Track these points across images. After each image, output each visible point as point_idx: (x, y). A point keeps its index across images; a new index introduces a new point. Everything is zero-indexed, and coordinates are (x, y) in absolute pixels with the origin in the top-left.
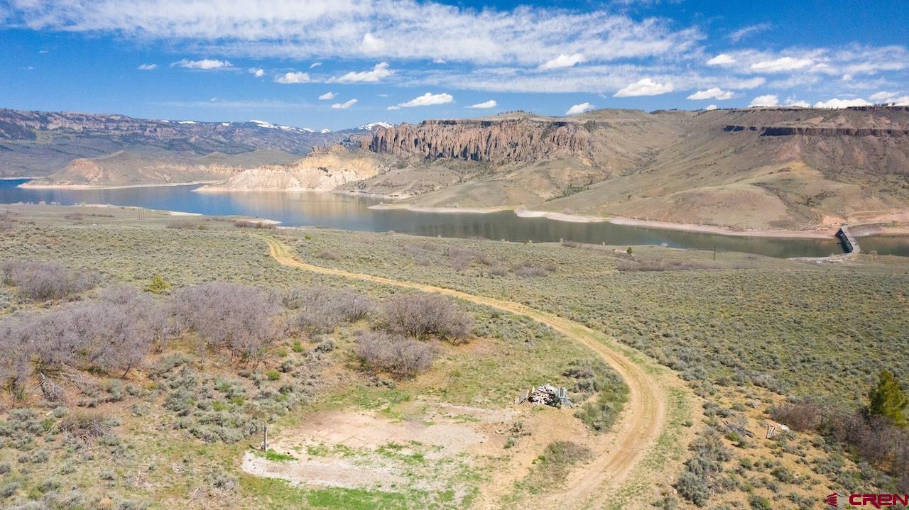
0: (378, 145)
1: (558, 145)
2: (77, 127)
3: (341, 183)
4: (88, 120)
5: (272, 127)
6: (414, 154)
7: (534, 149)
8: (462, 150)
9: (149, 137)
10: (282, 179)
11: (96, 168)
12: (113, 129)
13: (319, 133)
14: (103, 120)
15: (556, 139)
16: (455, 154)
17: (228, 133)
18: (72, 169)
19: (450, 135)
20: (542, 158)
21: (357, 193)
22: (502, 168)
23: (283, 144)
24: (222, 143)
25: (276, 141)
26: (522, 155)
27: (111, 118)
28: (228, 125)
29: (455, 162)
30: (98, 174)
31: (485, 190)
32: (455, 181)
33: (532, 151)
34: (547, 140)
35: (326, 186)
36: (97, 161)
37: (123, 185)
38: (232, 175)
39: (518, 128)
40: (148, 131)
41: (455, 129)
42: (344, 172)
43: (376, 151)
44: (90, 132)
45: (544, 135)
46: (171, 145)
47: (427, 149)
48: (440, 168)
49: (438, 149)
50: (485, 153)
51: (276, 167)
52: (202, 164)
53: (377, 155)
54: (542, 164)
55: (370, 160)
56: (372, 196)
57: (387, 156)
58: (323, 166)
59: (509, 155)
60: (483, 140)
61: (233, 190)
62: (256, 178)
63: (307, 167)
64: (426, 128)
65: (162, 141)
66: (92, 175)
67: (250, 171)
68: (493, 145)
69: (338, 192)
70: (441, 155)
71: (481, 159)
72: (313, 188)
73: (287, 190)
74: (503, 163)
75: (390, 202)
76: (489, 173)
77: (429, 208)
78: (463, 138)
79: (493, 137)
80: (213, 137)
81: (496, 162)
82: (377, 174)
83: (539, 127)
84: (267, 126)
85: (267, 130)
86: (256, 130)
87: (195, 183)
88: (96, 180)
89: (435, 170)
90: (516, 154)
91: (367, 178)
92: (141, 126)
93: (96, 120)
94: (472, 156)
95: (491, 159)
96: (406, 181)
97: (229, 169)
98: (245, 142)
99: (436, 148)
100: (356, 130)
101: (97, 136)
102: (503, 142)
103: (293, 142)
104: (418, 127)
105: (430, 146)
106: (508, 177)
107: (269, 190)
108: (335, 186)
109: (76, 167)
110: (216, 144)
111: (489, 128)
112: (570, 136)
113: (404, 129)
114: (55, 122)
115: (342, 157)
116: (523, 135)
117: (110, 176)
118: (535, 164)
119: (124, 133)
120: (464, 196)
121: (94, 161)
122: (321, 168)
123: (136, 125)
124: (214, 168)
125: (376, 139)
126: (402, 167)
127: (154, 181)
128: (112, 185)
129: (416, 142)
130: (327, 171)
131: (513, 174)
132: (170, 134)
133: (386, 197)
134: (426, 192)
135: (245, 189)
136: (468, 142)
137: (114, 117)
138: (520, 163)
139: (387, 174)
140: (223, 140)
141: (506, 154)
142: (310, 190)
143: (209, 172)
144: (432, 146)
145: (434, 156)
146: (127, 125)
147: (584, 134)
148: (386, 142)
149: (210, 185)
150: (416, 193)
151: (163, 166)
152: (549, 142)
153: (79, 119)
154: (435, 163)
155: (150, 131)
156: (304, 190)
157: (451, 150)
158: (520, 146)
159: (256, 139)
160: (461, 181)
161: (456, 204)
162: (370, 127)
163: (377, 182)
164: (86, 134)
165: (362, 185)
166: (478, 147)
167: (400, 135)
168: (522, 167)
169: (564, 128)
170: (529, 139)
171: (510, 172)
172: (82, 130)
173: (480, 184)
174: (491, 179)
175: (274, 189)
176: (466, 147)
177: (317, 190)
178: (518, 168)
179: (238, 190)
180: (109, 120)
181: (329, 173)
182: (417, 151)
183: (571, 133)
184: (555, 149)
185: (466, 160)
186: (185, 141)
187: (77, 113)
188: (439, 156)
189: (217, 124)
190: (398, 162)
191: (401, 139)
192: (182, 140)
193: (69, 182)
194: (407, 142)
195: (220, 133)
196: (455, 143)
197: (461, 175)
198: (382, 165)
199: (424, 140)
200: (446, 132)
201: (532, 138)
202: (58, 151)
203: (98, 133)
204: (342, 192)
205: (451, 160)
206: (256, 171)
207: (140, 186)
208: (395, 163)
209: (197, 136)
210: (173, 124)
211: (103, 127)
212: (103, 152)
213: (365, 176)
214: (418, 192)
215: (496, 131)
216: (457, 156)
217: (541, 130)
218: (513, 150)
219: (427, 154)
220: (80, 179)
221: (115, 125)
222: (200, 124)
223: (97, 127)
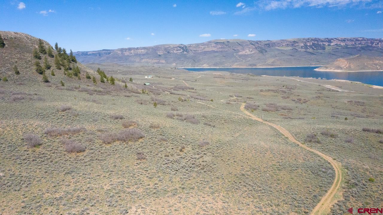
2: (343, 44)
4: (348, 40)
9: (374, 47)
11: (346, 62)
12: (358, 44)
14: (354, 40)
18: (336, 63)
27: (358, 39)
30: (346, 65)
36: (347, 59)
37: (357, 70)
44: (347, 45)
66: (344, 65)
88: (345, 68)
92: (371, 42)
93: (351, 40)
109: (338, 62)
114: (334, 42)
117: (351, 66)
121: (345, 59)
123: (369, 42)
127: (372, 69)
128: (351, 70)
137: (359, 39)
146: (365, 42)
153: (344, 40)
155: (375, 44)
164: (346, 47)
172: (345, 45)
187: (343, 38)
193: (334, 68)
202: (333, 54)
203: (351, 46)
207: (364, 71)
211: (354, 43)
221: (359, 42)
223: (351, 43)
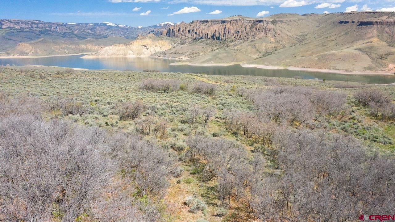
0: (170, 33)
1: (259, 32)
3: (153, 53)
4: (22, 23)
5: (114, 25)
6: (188, 38)
7: (247, 34)
8: (212, 35)
9: (54, 31)
10: (124, 51)
11: (31, 47)
12: (35, 28)
13: (138, 28)
14: (30, 23)
15: (258, 29)
16: (209, 37)
17: (93, 28)
18: (18, 48)
19: (206, 27)
20: (251, 38)
21: (162, 57)
22: (232, 44)
23: (120, 34)
24: (90, 34)
25: (117, 32)
26: (241, 37)
28: (92, 24)
29: (209, 41)
30: (32, 50)
31: (225, 55)
32: (209, 51)
33: (246, 35)
34: (254, 29)
35: (146, 54)
36: (31, 44)
38: (98, 50)
39: (239, 24)
40: (53, 28)
41: (208, 24)
42: (154, 47)
43: (170, 36)
44: (23, 29)
45: (252, 27)
46: (65, 35)
47: (195, 35)
48: (202, 44)
49: (200, 35)
50: (223, 36)
51: (121, 45)
52: (83, 44)
53: (170, 38)
54: (251, 41)
55: (167, 41)
56: (170, 58)
57: (175, 39)
58: (144, 44)
59: (235, 37)
60: (222, 30)
61: (100, 57)
62: (111, 51)
63: (136, 45)
64: (194, 24)
65: (60, 33)
66: (29, 51)
67: (108, 47)
68: (227, 32)
69: (151, 57)
70: (202, 38)
71: (221, 39)
72: (140, 55)
73: (127, 56)
74: (232, 41)
75: (179, 61)
76: (226, 46)
77: (199, 64)
78: (212, 29)
79: (227, 28)
80: (86, 31)
81: (229, 40)
82: (171, 48)
83: (249, 23)
84: (111, 25)
85: (111, 27)
86: (107, 27)
87: (81, 54)
88: (31, 53)
89: (199, 46)
90: (238, 36)
91: (166, 50)
92: (49, 25)
93: (27, 23)
94: (217, 38)
95: (226, 39)
96: (186, 51)
97: (96, 46)
98: (101, 33)
99: (199, 34)
100: (156, 26)
101: (27, 31)
102: (232, 31)
103: (125, 33)
104: (190, 24)
105: (196, 33)
106: (236, 48)
107: (118, 56)
108: (150, 54)
109: (20, 47)
110: (87, 34)
111: (225, 24)
112: (264, 27)
113: (183, 25)
114: (6, 24)
115: (154, 40)
116: (241, 27)
117: (38, 51)
118: (248, 41)
119: (41, 29)
120: (216, 58)
121: (29, 44)
122: (143, 45)
123: (47, 25)
124: (89, 46)
125: (169, 30)
126: (183, 44)
127: (61, 54)
128: (39, 56)
129: (189, 31)
130: (146, 47)
131: (237, 47)
132: (65, 30)
133: (177, 59)
134: (196, 56)
135: (106, 56)
136: (214, 31)
137: (35, 22)
138: (241, 41)
139: (176, 48)
140: (90, 32)
141: (233, 37)
142: (138, 56)
143: (87, 48)
144: (197, 33)
145: (198, 38)
146: (42, 25)
147: (271, 26)
148: (174, 32)
149: (89, 55)
150: (191, 57)
151: (64, 46)
152: (254, 30)
153: (17, 23)
154: (199, 42)
155: (54, 28)
156: (135, 56)
157: (207, 35)
158: (240, 33)
159: (107, 31)
160: (212, 50)
161: (212, 62)
162: (162, 24)
163: (172, 52)
165: (164, 53)
166: (220, 34)
167: (181, 28)
168: (242, 43)
169: (261, 24)
170: (244, 29)
171: (236, 45)
172: (20, 28)
173: (222, 52)
174: (227, 49)
175: (121, 56)
176: (214, 34)
177: (142, 56)
178: (240, 44)
179: (103, 57)
180: (33, 23)
181: (147, 47)
182: (190, 36)
183: (265, 26)
184: (257, 34)
185: (214, 40)
186: (72, 33)
187: (16, 19)
188: (200, 38)
189: (87, 24)
190: (181, 42)
191: (181, 30)
192: (70, 32)
193: (18, 54)
194: (185, 32)
195: (89, 29)
196: (209, 32)
197: (212, 47)
198: (173, 43)
199: (193, 30)
200: (204, 26)
201: (246, 29)
202: (9, 39)
203: (28, 30)
204: (154, 57)
205: (207, 40)
206: (111, 47)
207: (53, 56)
208: (179, 42)
209: (78, 31)
210: (65, 25)
211: (30, 26)
212: (32, 39)
213: (165, 49)
214: (192, 56)
215: (228, 25)
216: (210, 38)
217: (250, 25)
218: (237, 35)
219: (195, 37)
220: (23, 53)
221: (36, 25)
222: (78, 24)
223: (27, 26)
